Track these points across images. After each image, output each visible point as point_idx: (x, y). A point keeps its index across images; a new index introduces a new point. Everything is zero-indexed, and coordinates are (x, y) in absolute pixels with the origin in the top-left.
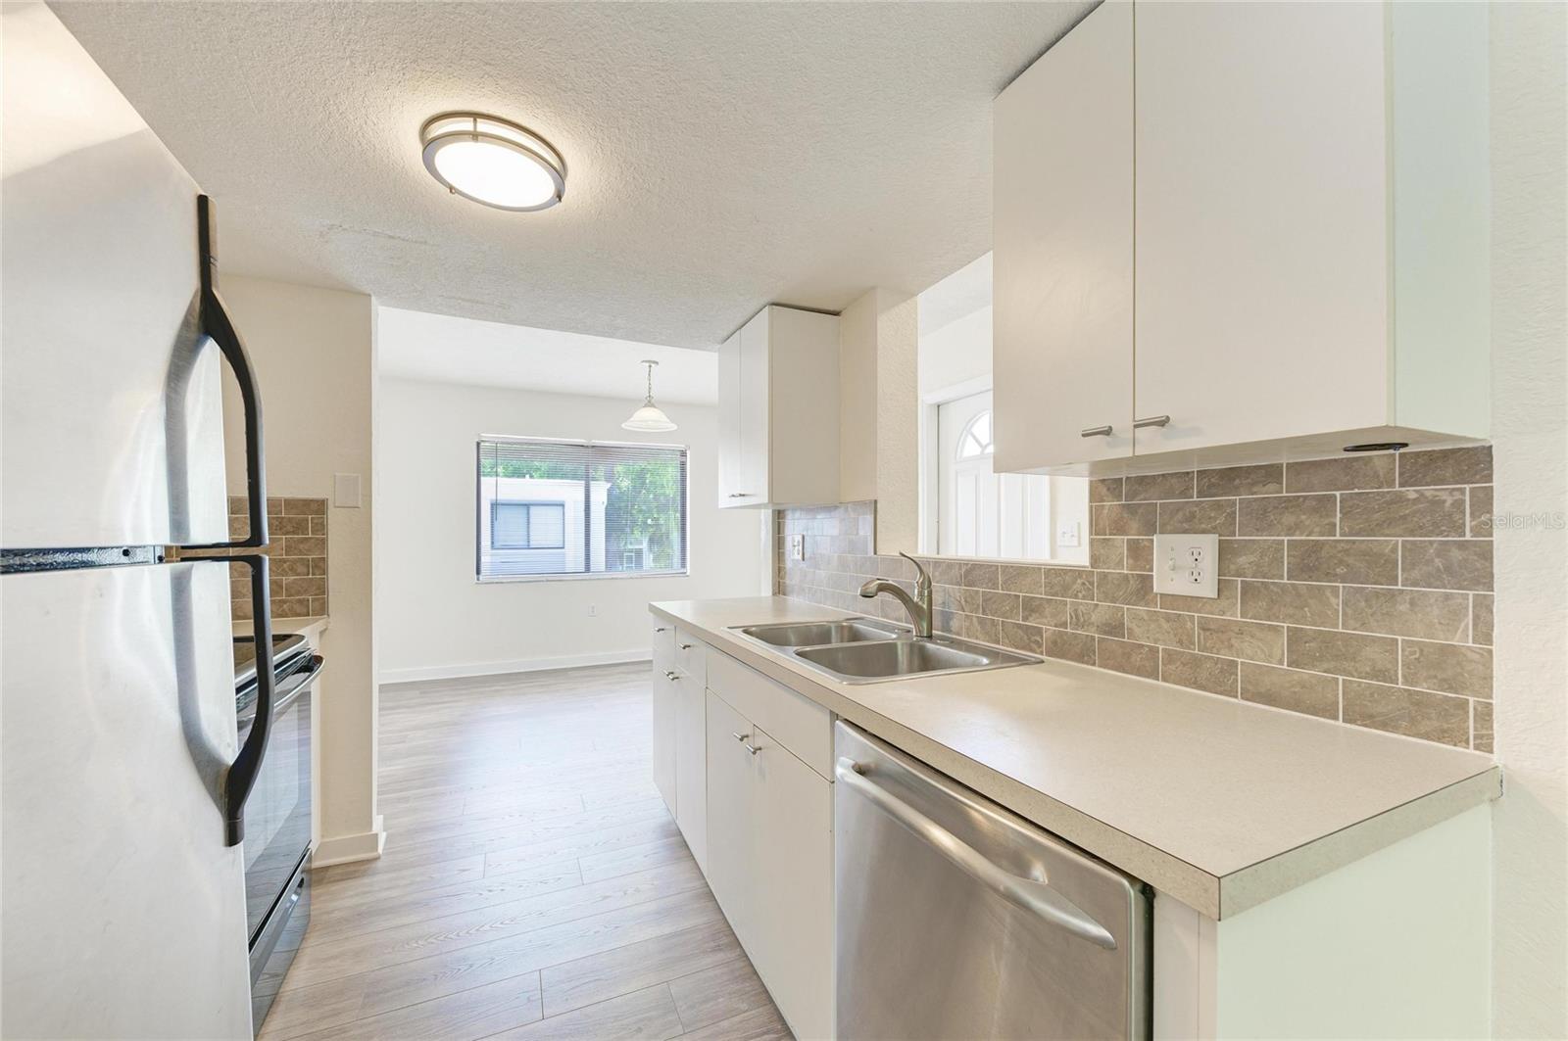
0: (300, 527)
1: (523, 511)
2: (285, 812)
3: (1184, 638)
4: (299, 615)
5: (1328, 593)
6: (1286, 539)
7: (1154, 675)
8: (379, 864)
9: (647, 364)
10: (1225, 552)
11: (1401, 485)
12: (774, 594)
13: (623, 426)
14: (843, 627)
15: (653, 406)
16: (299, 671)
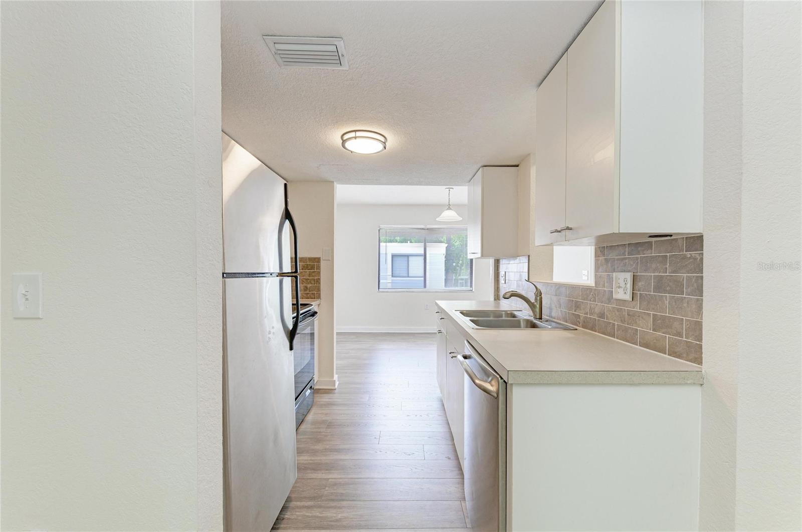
0: (312, 268)
1: (406, 259)
2: (306, 362)
3: (623, 319)
4: (312, 298)
5: (664, 298)
6: (653, 274)
7: (613, 336)
8: (336, 391)
9: (448, 189)
10: (635, 279)
11: (686, 252)
12: (495, 300)
13: (437, 219)
14: (508, 313)
15: (450, 209)
16: (311, 316)
